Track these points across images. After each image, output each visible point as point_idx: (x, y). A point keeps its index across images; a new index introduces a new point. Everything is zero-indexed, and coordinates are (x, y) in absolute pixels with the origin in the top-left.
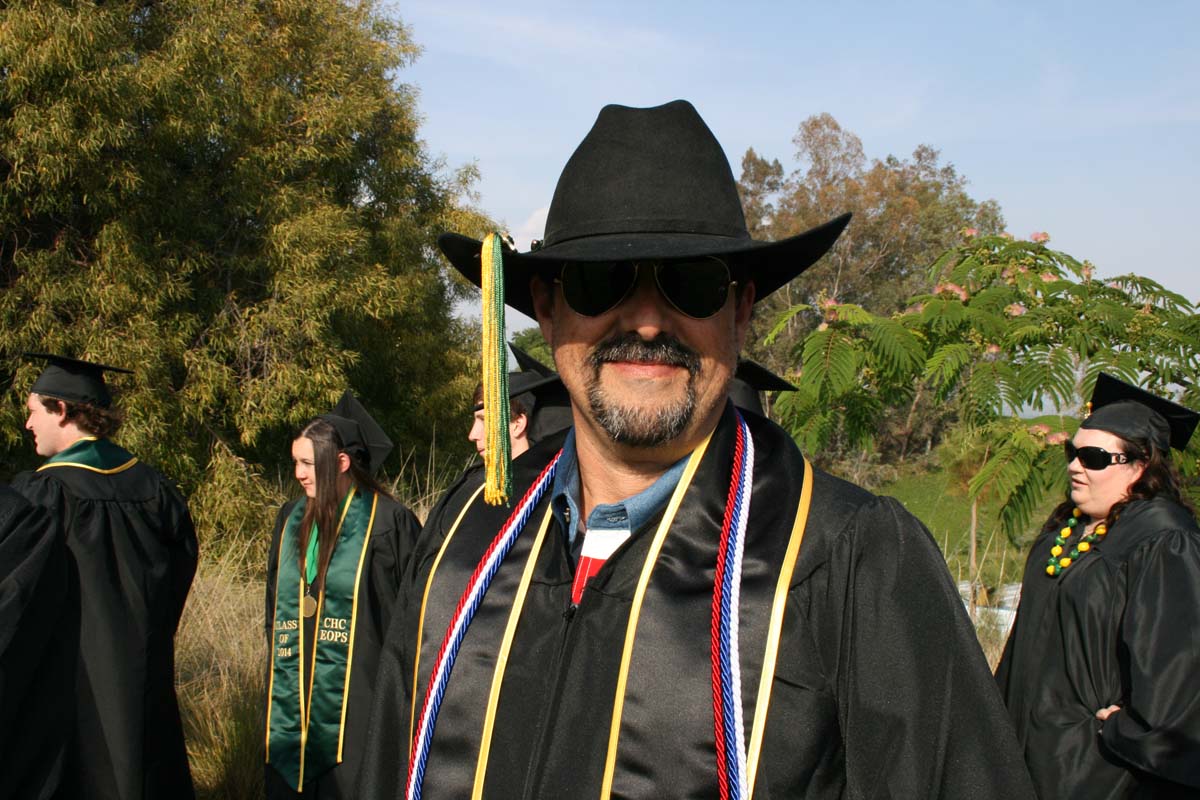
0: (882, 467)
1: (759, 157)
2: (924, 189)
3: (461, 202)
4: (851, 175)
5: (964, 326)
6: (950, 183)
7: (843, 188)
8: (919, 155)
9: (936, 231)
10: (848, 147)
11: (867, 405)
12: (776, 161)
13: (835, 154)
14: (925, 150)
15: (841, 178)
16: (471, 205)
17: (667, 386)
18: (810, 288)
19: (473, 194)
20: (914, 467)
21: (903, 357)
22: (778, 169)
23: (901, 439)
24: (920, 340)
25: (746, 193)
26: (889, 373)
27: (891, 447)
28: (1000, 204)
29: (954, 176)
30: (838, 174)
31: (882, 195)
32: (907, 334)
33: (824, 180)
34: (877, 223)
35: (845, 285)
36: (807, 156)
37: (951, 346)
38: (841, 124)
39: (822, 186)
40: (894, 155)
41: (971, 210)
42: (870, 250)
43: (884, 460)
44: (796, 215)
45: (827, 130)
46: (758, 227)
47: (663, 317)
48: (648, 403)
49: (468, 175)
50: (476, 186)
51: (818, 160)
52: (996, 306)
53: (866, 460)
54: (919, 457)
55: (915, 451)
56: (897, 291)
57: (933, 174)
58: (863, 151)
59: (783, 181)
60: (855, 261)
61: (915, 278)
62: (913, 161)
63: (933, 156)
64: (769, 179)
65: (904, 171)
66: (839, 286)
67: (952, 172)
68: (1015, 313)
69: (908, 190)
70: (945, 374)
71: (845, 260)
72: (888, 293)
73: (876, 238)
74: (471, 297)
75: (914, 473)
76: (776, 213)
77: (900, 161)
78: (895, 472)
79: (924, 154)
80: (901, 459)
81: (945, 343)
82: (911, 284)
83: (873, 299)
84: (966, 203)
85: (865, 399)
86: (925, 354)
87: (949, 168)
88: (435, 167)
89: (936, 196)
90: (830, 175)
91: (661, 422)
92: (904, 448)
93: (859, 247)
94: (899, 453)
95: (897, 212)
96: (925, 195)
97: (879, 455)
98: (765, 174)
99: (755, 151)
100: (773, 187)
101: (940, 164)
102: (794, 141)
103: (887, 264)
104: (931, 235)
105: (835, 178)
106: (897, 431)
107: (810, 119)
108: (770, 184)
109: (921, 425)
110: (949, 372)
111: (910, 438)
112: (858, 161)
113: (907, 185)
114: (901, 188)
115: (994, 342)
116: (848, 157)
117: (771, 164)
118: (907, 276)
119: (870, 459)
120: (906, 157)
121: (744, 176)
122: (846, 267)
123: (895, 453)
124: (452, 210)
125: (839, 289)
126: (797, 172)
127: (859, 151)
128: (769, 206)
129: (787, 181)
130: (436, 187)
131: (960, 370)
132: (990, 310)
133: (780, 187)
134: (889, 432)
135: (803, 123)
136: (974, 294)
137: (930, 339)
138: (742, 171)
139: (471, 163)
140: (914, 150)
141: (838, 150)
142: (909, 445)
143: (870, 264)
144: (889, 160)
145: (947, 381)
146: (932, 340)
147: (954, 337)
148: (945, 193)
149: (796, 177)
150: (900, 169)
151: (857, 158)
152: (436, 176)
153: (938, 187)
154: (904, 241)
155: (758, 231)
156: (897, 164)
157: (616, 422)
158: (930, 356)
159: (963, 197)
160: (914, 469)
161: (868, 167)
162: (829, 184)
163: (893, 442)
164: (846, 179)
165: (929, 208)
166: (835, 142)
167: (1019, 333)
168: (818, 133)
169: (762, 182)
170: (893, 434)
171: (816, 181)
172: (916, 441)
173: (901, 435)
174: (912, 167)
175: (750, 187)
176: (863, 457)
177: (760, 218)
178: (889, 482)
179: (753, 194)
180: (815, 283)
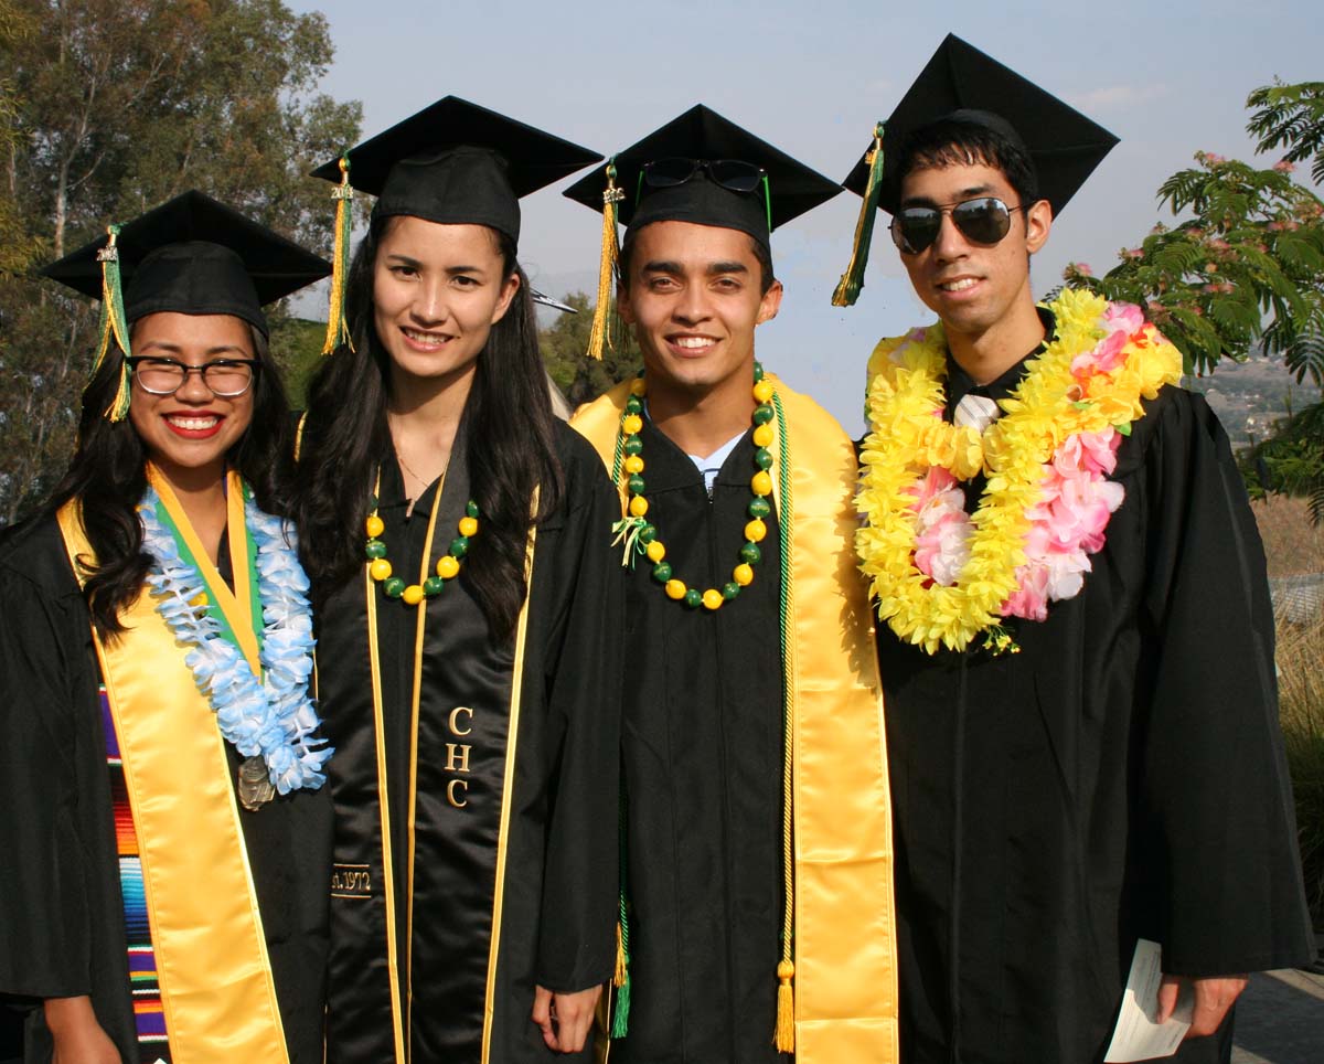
180: (55, 116)
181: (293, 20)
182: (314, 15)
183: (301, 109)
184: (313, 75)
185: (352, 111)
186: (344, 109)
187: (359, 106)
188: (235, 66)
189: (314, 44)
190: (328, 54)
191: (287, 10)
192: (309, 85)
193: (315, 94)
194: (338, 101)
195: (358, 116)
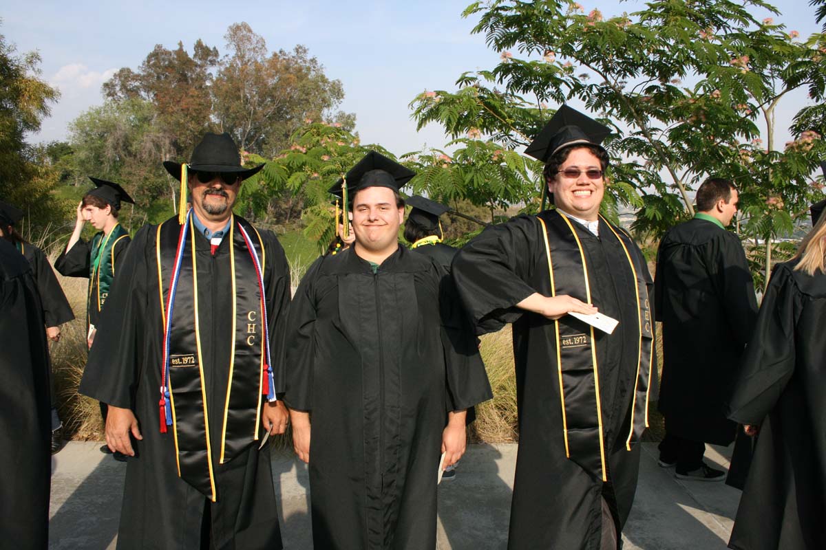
0: (276, 226)
1: (204, 44)
2: (300, 70)
3: (29, 74)
4: (259, 60)
5: (304, 164)
6: (314, 67)
7: (253, 67)
8: (297, 50)
9: (307, 94)
10: (257, 43)
11: (263, 197)
12: (215, 48)
13: (249, 47)
14: (300, 47)
15: (253, 61)
16: (36, 76)
17: (221, 200)
18: (235, 124)
19: (36, 70)
20: (294, 226)
21: (278, 178)
22: (216, 53)
23: (287, 210)
24: (285, 170)
25: (196, 65)
26: (272, 184)
27: (281, 215)
28: (342, 82)
29: (316, 64)
30: (251, 58)
31: (277, 72)
32: (279, 168)
33: (242, 62)
34: (273, 88)
35: (255, 123)
36: (232, 46)
37: (298, 173)
38: (252, 28)
39: (241, 65)
40: (283, 49)
41: (326, 84)
42: (269, 103)
43: (278, 222)
44: (227, 81)
45: (245, 32)
46: (203, 86)
47: (222, 185)
48: (217, 204)
49: (33, 58)
50: (38, 65)
51: (239, 49)
52: (317, 156)
53: (267, 223)
54: (297, 220)
55: (295, 217)
56: (284, 128)
57: (305, 61)
58: (266, 46)
59: (219, 60)
60: (261, 109)
61: (295, 120)
62: (294, 54)
63: (305, 51)
64: (210, 58)
65: (289, 59)
66: (251, 123)
67: (316, 61)
68: (325, 159)
69: (291, 70)
70: (296, 185)
71: (255, 109)
72: (278, 128)
73: (273, 97)
74: (34, 129)
75: (294, 229)
76: (214, 79)
77: (287, 53)
78: (284, 228)
79: (300, 50)
80: (287, 221)
81: (296, 171)
82: (292, 124)
83: (271, 131)
84: (324, 80)
85: (262, 195)
86: (287, 176)
87: (314, 59)
88: (9, 50)
89: (306, 75)
90: (246, 59)
91: (219, 209)
92: (289, 215)
93: (263, 102)
94: (286, 218)
95: (284, 83)
96: (301, 74)
97: (275, 219)
98: (208, 55)
99: (202, 40)
100: (213, 63)
101: (309, 57)
102: (225, 37)
103: (279, 112)
104: (304, 96)
105: (249, 61)
106: (284, 206)
107: (234, 25)
108: (211, 61)
109: (298, 203)
110: (297, 184)
111: (292, 210)
112: (263, 52)
113: (290, 67)
114: (287, 69)
115: (315, 171)
116: (257, 49)
117: (212, 49)
118: (291, 119)
119: (270, 221)
120: (290, 51)
121: (195, 56)
122: (255, 113)
123: (283, 218)
124: (23, 78)
125: (251, 125)
126: (227, 56)
127: (263, 46)
128: (210, 74)
129: (221, 60)
130: (10, 63)
131: (302, 183)
132: (315, 158)
133: (217, 63)
134: (280, 207)
135: (230, 27)
136: (309, 149)
137: (289, 170)
138: (194, 52)
139: (35, 51)
140: (294, 47)
141: (251, 44)
142: (291, 214)
143: (270, 111)
144: (281, 52)
145: (296, 188)
146: (291, 170)
147: (300, 168)
148: (313, 73)
149: (226, 59)
150: (287, 58)
151: (262, 50)
152: (10, 56)
153: (308, 69)
154: (288, 99)
155: (204, 89)
156: (285, 55)
157: (209, 208)
158: (289, 178)
159: (323, 77)
160: (294, 227)
161: (269, 55)
162: (246, 64)
163: (283, 212)
164: (256, 62)
165: (304, 81)
166: (249, 39)
167: (326, 168)
168: (239, 33)
169: (206, 60)
170: (283, 208)
171: (238, 62)
172: (295, 212)
173: (287, 209)
174: (293, 57)
175: (199, 62)
176: (266, 221)
177: (205, 81)
178: (280, 234)
179: (201, 66)
180: (237, 122)
181: (329, 83)
182: (337, 80)
183: (332, 117)
184: (337, 104)
185: (352, 117)
186: (349, 117)
187: (355, 115)
188: (307, 100)
189: (337, 92)
190: (342, 96)
191: (327, 79)
192: (335, 107)
193: (338, 110)
194: (347, 113)
195: (354, 119)
